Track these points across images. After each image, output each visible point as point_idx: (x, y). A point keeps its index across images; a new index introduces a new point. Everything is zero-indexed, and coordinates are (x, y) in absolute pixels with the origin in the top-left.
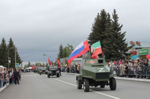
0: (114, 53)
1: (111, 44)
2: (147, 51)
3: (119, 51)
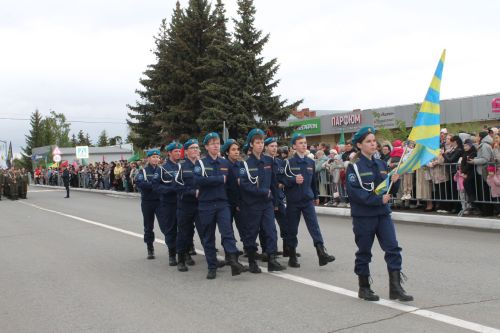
2: (315, 125)
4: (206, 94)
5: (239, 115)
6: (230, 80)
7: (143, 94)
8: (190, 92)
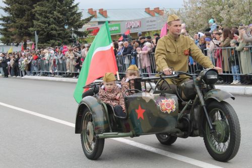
0: (56, 30)
1: (50, 12)
2: (117, 28)
3: (66, 27)
4: (36, 11)
5: (52, 26)
6: (47, 4)
7: (6, 10)
8: (29, 10)
